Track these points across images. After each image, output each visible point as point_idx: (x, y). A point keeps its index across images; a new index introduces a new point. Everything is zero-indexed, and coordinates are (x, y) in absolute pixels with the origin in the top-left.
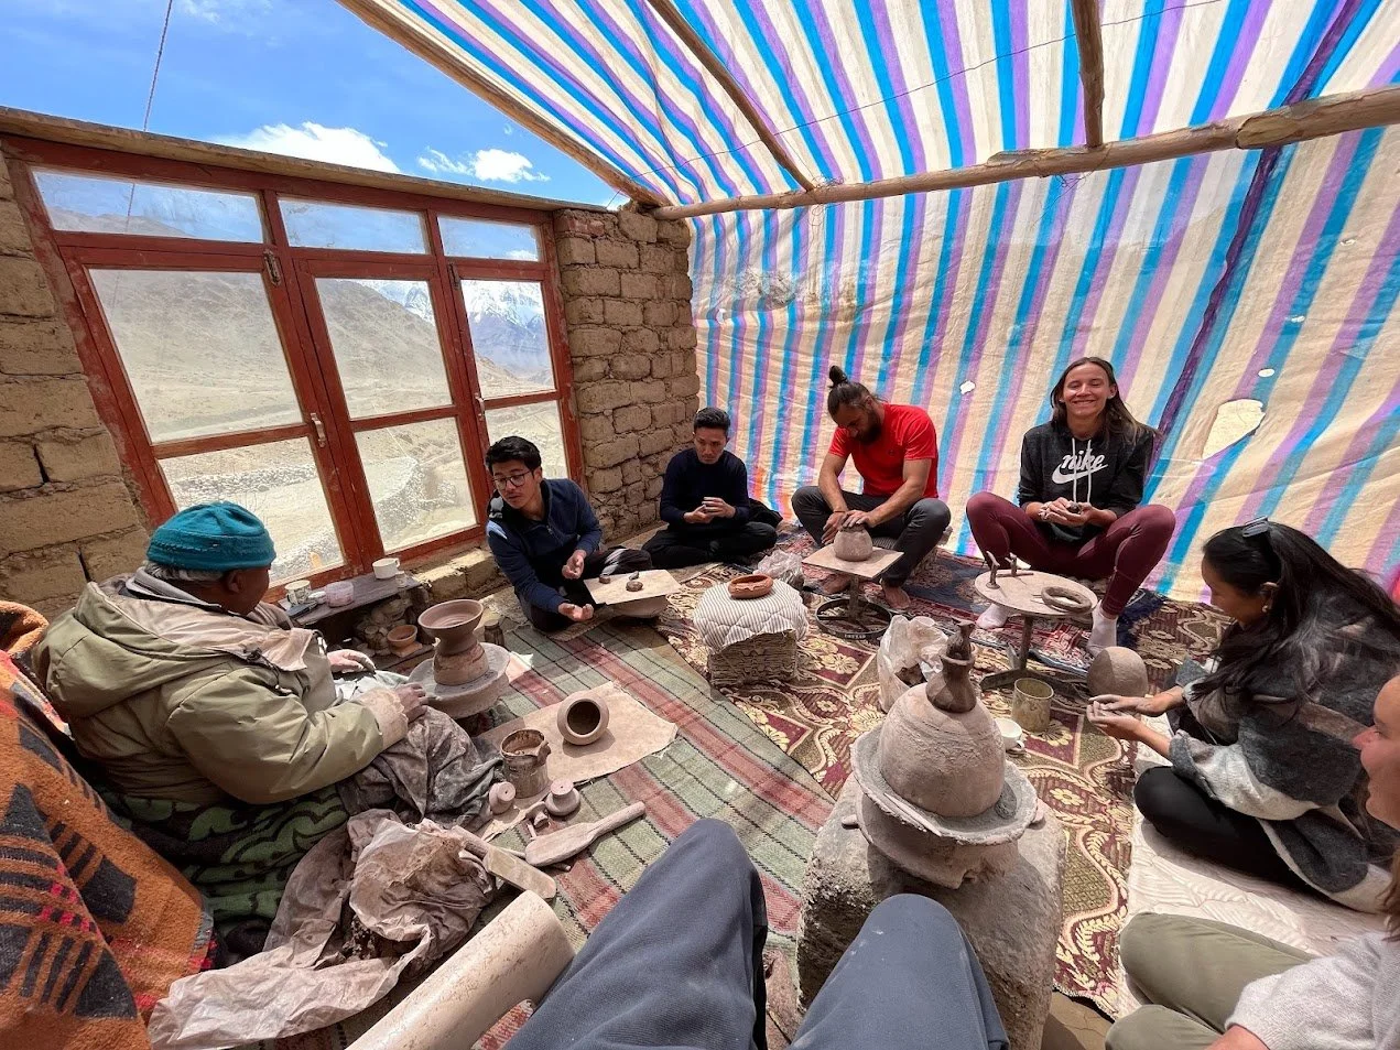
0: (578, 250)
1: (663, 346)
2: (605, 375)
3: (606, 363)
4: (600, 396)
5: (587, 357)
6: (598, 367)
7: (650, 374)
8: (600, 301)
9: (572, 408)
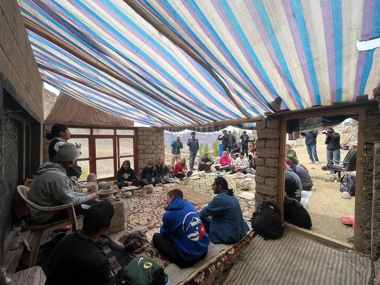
0: (139, 133)
1: (156, 148)
2: (143, 153)
3: (143, 151)
4: (141, 156)
5: (140, 150)
6: (141, 151)
7: (153, 153)
8: (143, 141)
9: (136, 158)
